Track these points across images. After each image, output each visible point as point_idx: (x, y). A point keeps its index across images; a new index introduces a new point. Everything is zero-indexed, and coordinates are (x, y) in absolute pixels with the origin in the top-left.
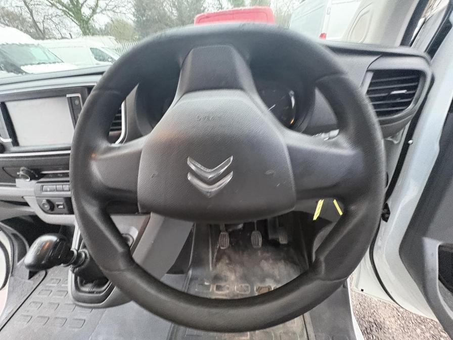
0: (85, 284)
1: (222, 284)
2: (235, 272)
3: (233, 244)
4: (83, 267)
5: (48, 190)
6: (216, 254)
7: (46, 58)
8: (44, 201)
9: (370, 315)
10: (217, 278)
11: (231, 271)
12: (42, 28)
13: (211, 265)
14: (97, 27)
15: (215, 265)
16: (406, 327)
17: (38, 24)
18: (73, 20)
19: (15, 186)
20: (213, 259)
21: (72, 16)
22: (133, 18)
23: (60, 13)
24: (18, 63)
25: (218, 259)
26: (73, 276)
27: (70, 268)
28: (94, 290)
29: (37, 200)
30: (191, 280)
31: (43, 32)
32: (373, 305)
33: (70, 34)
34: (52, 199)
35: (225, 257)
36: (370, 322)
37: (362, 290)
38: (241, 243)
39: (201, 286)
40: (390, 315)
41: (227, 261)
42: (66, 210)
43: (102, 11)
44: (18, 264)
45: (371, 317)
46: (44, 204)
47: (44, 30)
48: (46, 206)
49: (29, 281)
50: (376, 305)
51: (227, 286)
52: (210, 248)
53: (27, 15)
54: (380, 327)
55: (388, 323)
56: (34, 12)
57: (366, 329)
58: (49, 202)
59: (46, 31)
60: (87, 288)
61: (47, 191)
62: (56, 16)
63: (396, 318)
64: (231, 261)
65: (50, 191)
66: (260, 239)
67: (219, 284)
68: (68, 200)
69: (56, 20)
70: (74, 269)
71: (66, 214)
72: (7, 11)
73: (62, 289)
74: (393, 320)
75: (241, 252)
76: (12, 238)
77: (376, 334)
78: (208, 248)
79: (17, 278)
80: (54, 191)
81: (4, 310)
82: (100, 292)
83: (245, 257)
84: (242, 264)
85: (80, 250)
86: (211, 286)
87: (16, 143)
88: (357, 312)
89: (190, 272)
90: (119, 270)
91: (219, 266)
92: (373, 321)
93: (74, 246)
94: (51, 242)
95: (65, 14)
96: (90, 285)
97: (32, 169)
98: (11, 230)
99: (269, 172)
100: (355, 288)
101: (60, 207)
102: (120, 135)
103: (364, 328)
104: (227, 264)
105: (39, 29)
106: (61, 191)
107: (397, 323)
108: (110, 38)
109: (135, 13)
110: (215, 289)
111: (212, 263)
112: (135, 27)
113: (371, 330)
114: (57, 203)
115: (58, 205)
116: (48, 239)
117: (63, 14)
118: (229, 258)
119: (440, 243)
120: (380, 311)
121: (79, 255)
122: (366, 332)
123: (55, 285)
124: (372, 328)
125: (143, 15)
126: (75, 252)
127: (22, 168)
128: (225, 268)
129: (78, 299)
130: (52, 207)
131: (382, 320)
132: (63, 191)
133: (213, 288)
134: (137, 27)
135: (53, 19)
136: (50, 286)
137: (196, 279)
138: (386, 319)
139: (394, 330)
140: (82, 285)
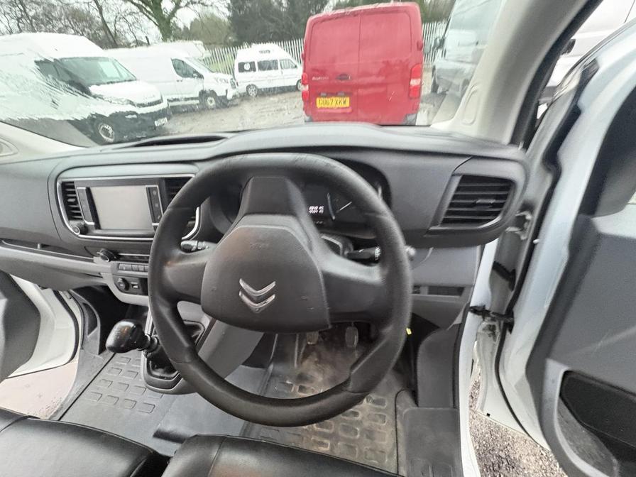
0: (157, 368)
1: (307, 385)
2: (324, 373)
3: (326, 339)
4: (155, 352)
5: (124, 268)
6: (303, 349)
7: (118, 76)
8: (120, 280)
9: (502, 448)
10: (301, 378)
11: (319, 370)
12: (112, 30)
13: (296, 361)
14: (181, 26)
15: (300, 362)
16: (549, 471)
17: (108, 25)
18: (150, 19)
19: (92, 261)
20: (299, 355)
21: (149, 13)
22: (228, 13)
23: (135, 9)
24: (85, 83)
25: (306, 356)
26: (146, 359)
27: (143, 353)
28: (165, 375)
29: (114, 278)
30: (272, 375)
31: (114, 35)
32: (508, 436)
33: (146, 37)
34: (127, 278)
35: (315, 354)
36: (500, 457)
37: (488, 415)
38: (336, 339)
39: (282, 384)
40: (530, 452)
41: (316, 359)
42: (140, 290)
43: (186, 5)
44: (88, 337)
45: (502, 451)
46: (120, 283)
47: (116, 34)
48: (121, 285)
49: (99, 356)
50: (513, 437)
51: (312, 388)
52: (297, 341)
53: (96, 13)
54: (512, 465)
55: (525, 461)
56: (104, 9)
57: (493, 464)
58: (124, 280)
59: (118, 33)
60: (158, 373)
61: (123, 270)
62: (130, 14)
63: (538, 457)
64: (321, 360)
65: (126, 270)
66: (356, 338)
67: (303, 385)
68: (143, 281)
69: (130, 18)
70: (147, 353)
71: (140, 294)
72: (73, 8)
73: (132, 370)
74: (533, 459)
75: (334, 350)
76: (83, 307)
77: (506, 472)
78: (295, 341)
79: (87, 352)
80: (129, 270)
81: (74, 385)
82: (170, 379)
83: (339, 357)
84: (333, 364)
85: (153, 336)
86: (294, 385)
87: (98, 226)
88: (484, 442)
89: (271, 367)
90: (185, 362)
91: (306, 363)
92: (504, 456)
93: (147, 331)
94: (129, 327)
95: (141, 11)
96: (161, 370)
97: (111, 251)
98: (83, 300)
99: (304, 298)
100: (479, 410)
101: (135, 287)
102: (194, 224)
103: (490, 463)
104: (316, 362)
105: (110, 32)
106: (136, 271)
107: (537, 464)
108: (196, 44)
109: (231, 5)
110: (297, 390)
111: (298, 360)
112: (229, 25)
113: (499, 467)
114: (132, 283)
115: (133, 285)
116: (125, 324)
117: (138, 11)
118: (319, 357)
119: (564, 369)
120: (516, 446)
121: (152, 340)
122: (491, 468)
123: (125, 364)
124: (501, 465)
125: (240, 8)
126: (149, 337)
127: (102, 249)
128: (313, 367)
129: (149, 383)
130: (127, 287)
131: (517, 456)
132: (138, 271)
133: (296, 388)
134: (231, 25)
135: (127, 18)
136: (121, 365)
137: (278, 376)
138: (523, 457)
139: (531, 472)
140: (153, 368)
